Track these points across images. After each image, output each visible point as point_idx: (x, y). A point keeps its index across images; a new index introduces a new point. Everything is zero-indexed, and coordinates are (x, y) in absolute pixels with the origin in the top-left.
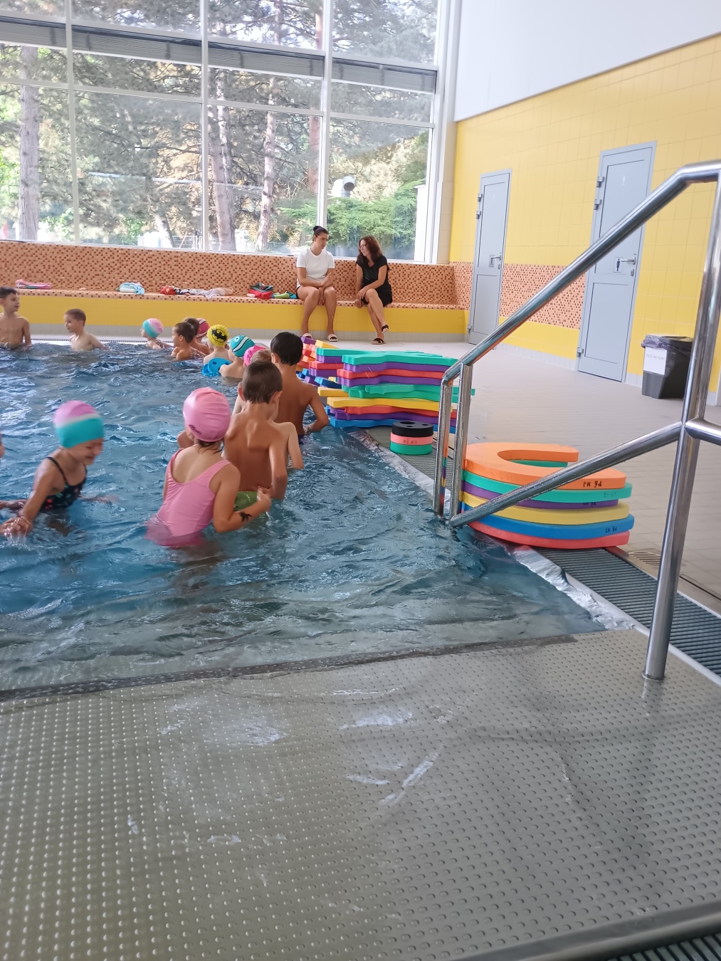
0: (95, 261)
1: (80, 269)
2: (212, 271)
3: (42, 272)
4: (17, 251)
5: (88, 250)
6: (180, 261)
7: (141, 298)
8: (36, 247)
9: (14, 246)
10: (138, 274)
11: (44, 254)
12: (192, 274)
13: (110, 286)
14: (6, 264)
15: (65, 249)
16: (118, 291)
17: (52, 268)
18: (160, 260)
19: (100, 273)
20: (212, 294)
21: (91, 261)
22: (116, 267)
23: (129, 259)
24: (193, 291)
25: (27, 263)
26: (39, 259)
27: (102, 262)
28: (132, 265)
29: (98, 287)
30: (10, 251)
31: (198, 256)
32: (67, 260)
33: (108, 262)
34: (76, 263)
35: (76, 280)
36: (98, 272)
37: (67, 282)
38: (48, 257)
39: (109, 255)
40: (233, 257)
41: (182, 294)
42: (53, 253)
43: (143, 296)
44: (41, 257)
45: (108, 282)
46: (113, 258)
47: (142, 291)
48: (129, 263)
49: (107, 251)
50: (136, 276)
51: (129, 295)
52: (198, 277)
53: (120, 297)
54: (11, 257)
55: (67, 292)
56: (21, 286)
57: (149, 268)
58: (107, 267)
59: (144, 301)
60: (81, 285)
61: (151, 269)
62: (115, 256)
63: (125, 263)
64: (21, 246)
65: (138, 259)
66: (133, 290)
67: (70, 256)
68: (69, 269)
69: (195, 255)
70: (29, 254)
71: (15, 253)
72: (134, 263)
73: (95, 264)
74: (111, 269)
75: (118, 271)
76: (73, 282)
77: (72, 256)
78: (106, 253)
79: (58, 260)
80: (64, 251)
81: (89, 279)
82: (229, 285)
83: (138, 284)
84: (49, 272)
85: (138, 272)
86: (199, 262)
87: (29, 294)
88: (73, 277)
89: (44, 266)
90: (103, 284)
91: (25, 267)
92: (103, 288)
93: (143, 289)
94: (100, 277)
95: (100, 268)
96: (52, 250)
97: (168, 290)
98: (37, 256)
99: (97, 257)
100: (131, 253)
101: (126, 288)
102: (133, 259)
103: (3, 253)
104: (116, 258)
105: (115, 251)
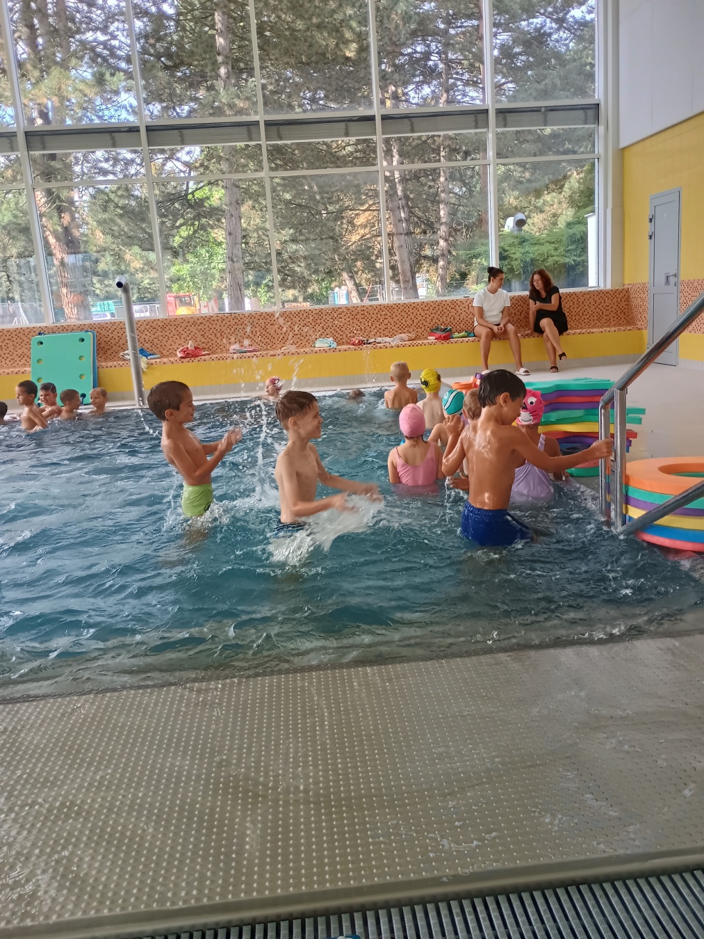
0: (294, 323)
1: (281, 332)
2: (395, 319)
3: (251, 338)
4: (230, 321)
5: (287, 314)
6: (366, 314)
7: (333, 351)
8: (245, 316)
9: (227, 317)
10: (331, 330)
11: (251, 322)
12: (378, 324)
13: (307, 344)
14: (221, 334)
15: (268, 315)
16: (314, 346)
17: (258, 334)
18: (349, 315)
19: (298, 333)
20: (395, 341)
21: (290, 323)
22: (312, 326)
23: (322, 317)
24: (379, 339)
25: (238, 331)
26: (248, 326)
27: (300, 323)
28: (325, 323)
29: (297, 345)
30: (224, 322)
31: (382, 307)
32: (271, 325)
33: (305, 322)
34: (278, 326)
35: (278, 342)
36: (296, 332)
37: (271, 344)
38: (255, 324)
39: (305, 316)
40: (413, 305)
41: (370, 343)
42: (259, 319)
43: (335, 349)
44: (249, 324)
45: (305, 340)
46: (309, 318)
47: (334, 345)
48: (322, 321)
49: (303, 312)
50: (329, 332)
51: (324, 350)
52: (383, 327)
53: (316, 353)
54: (225, 328)
55: (271, 352)
56: (234, 351)
57: (340, 323)
58: (304, 326)
59: (337, 353)
60: (283, 345)
61: (342, 324)
62: (310, 316)
63: (319, 321)
64: (233, 317)
65: (330, 317)
66: (327, 344)
67: (273, 320)
68: (272, 332)
69: (379, 307)
70: (239, 323)
71: (229, 323)
72: (326, 321)
73: (294, 325)
74: (308, 328)
75: (313, 329)
76: (276, 344)
77: (275, 321)
78: (303, 314)
79: (263, 325)
80: (267, 317)
81: (289, 338)
82: (411, 330)
83: (331, 339)
84: (256, 337)
85: (331, 328)
86: (383, 313)
87: (241, 358)
88: (276, 339)
89: (252, 331)
90: (301, 342)
91: (237, 334)
92: (301, 345)
93: (335, 343)
94: (298, 336)
95: (298, 328)
96: (257, 317)
97: (357, 341)
98: (246, 324)
99: (294, 319)
100: (324, 313)
101: (321, 344)
102: (325, 317)
103: (218, 325)
104: (311, 318)
105: (310, 312)
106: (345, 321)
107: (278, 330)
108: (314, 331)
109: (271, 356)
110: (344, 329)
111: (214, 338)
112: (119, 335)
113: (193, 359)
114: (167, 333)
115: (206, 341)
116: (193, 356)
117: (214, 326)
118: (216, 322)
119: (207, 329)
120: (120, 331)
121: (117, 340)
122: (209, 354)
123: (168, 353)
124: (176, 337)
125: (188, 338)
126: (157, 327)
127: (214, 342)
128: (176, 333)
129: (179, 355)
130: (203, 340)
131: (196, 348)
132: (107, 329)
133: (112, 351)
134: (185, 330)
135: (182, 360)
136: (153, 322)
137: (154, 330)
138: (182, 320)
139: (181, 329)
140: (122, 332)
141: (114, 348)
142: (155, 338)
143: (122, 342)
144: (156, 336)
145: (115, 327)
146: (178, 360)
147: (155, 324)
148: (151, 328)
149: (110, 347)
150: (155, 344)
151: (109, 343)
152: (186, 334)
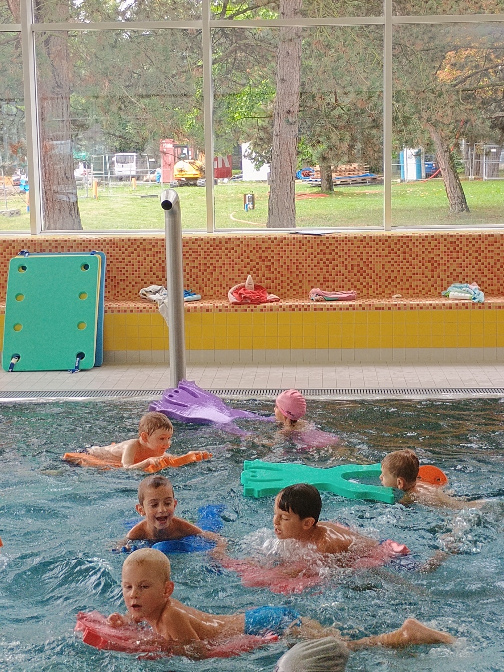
0: (414, 256)
1: (392, 268)
3: (343, 275)
4: (312, 248)
5: (405, 240)
7: (480, 307)
8: (337, 241)
9: (309, 242)
10: (473, 270)
11: (346, 250)
13: (433, 289)
14: (297, 266)
15: (374, 241)
16: (447, 297)
17: (356, 269)
19: (420, 271)
21: (407, 256)
22: (442, 262)
23: (461, 249)
25: (325, 263)
26: (340, 257)
27: (423, 255)
28: (464, 258)
29: (417, 291)
30: (303, 249)
32: (377, 256)
33: (432, 255)
34: (389, 259)
35: (386, 283)
36: (417, 270)
37: (374, 287)
38: (352, 253)
39: (433, 245)
42: (358, 247)
43: (483, 304)
44: (342, 254)
45: (429, 284)
46: (439, 249)
47: (481, 297)
49: (430, 240)
50: (470, 273)
51: (463, 304)
53: (451, 308)
54: (303, 257)
55: (376, 302)
56: (318, 297)
57: (489, 260)
58: (430, 262)
60: (394, 289)
61: (492, 262)
62: (442, 246)
63: (454, 255)
64: (318, 241)
65: (474, 249)
66: (468, 295)
67: (380, 250)
68: (378, 268)
70: (327, 251)
71: (310, 251)
72: (467, 255)
73: (414, 259)
74: (436, 264)
75: (445, 267)
76: (383, 286)
77: (383, 250)
78: (430, 243)
79: (365, 256)
80: (372, 244)
81: (405, 279)
83: (474, 287)
84: (352, 274)
85: (473, 267)
87: (328, 309)
88: (383, 279)
89: (346, 265)
90: (423, 286)
91: (322, 269)
92: (424, 292)
93: (482, 294)
94: (420, 277)
95: (420, 265)
96: (356, 244)
98: (337, 254)
99: (416, 249)
100: (464, 242)
101: (457, 293)
102: (466, 249)
103: (294, 253)
104: (443, 249)
105: (442, 240)
106: (497, 257)
107: (387, 266)
108: (445, 270)
109: (376, 308)
110: (495, 270)
111: (285, 272)
112: (141, 259)
113: (252, 306)
114: (214, 261)
115: (272, 276)
116: (253, 302)
117: (288, 253)
118: (291, 248)
119: (276, 257)
120: (141, 253)
121: (136, 268)
122: (277, 300)
123: (212, 293)
124: (227, 267)
125: (245, 271)
126: (199, 249)
127: (284, 278)
128: (227, 261)
129: (232, 298)
130: (268, 275)
131: (257, 287)
132: (123, 250)
133: (127, 283)
134: (242, 258)
135: (236, 307)
136: (193, 243)
137: (194, 255)
138: (238, 243)
139: (236, 255)
140: (145, 256)
141: (130, 279)
142: (193, 267)
143: (143, 271)
144: (196, 264)
145: (135, 247)
146: (230, 307)
147: (195, 246)
148: (190, 252)
149: (124, 277)
150: (194, 276)
151: (124, 271)
152: (242, 264)
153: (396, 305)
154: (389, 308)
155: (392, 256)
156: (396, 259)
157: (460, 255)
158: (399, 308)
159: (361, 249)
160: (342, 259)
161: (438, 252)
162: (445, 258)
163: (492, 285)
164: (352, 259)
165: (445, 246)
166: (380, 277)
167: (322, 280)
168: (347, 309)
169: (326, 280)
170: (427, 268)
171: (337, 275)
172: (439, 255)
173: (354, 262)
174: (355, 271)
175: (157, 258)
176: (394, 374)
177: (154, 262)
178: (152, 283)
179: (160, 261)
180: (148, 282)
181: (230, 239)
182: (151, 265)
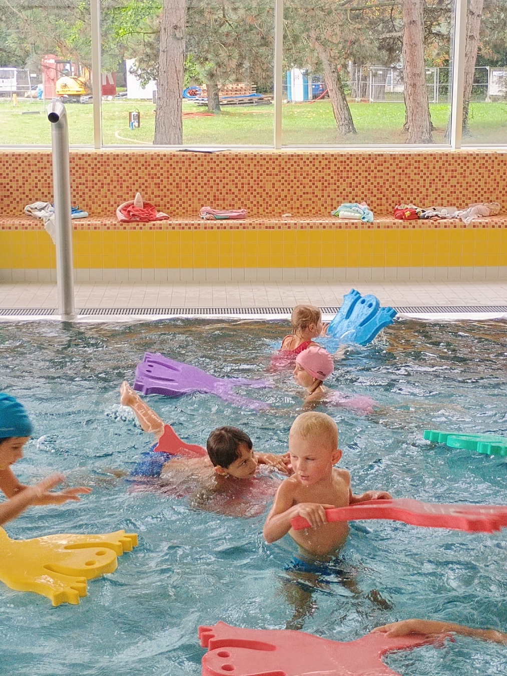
0: (304, 175)
1: (283, 187)
2: (469, 180)
3: (233, 193)
4: (202, 165)
5: (295, 159)
6: (422, 167)
7: (369, 227)
8: (227, 159)
9: (199, 159)
10: (363, 190)
11: (236, 168)
12: (440, 184)
13: (322, 209)
14: (187, 184)
15: (265, 159)
16: (336, 216)
17: (246, 188)
18: (394, 167)
19: (310, 190)
20: (470, 215)
21: (298, 175)
22: (332, 181)
23: (351, 168)
24: (443, 212)
25: (215, 181)
26: (230, 175)
27: (314, 175)
28: (354, 177)
29: (307, 211)
30: (193, 166)
31: (450, 159)
32: (267, 175)
33: (322, 174)
34: (279, 178)
35: (276, 202)
36: (307, 189)
37: (264, 206)
38: (242, 171)
39: (323, 165)
40: (501, 158)
41: (428, 218)
42: (249, 165)
43: (372, 223)
44: (232, 171)
45: (319, 203)
46: (329, 168)
47: (370, 216)
49: (320, 158)
50: (359, 193)
51: (353, 224)
52: (447, 189)
53: (340, 227)
54: (193, 175)
55: (267, 221)
56: (208, 216)
57: (378, 180)
58: (320, 181)
59: (374, 230)
60: (284, 208)
61: (381, 182)
62: (332, 165)
63: (344, 174)
64: (208, 159)
65: (364, 168)
66: (357, 215)
67: (271, 168)
68: (268, 186)
69: (444, 158)
70: (218, 169)
71: (200, 168)
72: (357, 174)
73: (304, 178)
74: (326, 184)
75: (335, 187)
76: (273, 205)
77: (274, 169)
78: (320, 162)
79: (255, 175)
80: (262, 162)
81: (295, 198)
82: (493, 198)
83: (364, 206)
84: (242, 193)
85: (363, 187)
86: (451, 168)
87: (218, 228)
88: (273, 198)
89: (237, 184)
90: (313, 205)
91: (212, 187)
92: (314, 211)
93: (371, 213)
94: (310, 196)
95: (311, 184)
97: (408, 214)
98: (227, 171)
99: (306, 168)
100: (354, 160)
101: (347, 212)
102: (356, 168)
103: (183, 170)
104: (333, 168)
105: (332, 159)
106: (387, 177)
107: (277, 185)
108: (335, 190)
109: (267, 227)
110: (384, 190)
111: (174, 190)
112: (26, 174)
113: (141, 224)
114: (101, 178)
115: (161, 193)
116: (142, 220)
117: (177, 170)
118: (180, 165)
119: (165, 175)
120: (26, 168)
121: (20, 183)
122: (167, 218)
123: (99, 210)
124: (115, 184)
125: (134, 188)
126: (86, 165)
127: (173, 196)
128: (115, 178)
129: (121, 216)
130: (157, 193)
131: (146, 205)
132: (7, 165)
133: (11, 199)
134: (130, 175)
135: (125, 225)
136: (80, 159)
137: (80, 171)
138: (127, 159)
139: (124, 172)
140: (30, 171)
141: (14, 196)
142: (80, 184)
143: (27, 187)
144: (83, 180)
145: (20, 162)
146: (118, 225)
147: (82, 162)
148: (77, 168)
149: (8, 193)
150: (81, 193)
151: (8, 187)
152: (131, 181)
153: (286, 224)
154: (280, 227)
155: (283, 174)
156: (286, 178)
157: (350, 174)
158: (289, 228)
159: (252, 167)
160: (232, 178)
161: (328, 171)
162: (335, 178)
163: (381, 205)
164: (243, 178)
165: (335, 165)
166: (270, 196)
167: (212, 199)
168: (238, 228)
169: (216, 198)
170: (317, 187)
171: (227, 193)
172: (329, 174)
173: (245, 181)
174: (246, 189)
175: (42, 174)
176: (284, 293)
177: (39, 178)
178: (37, 200)
179: (45, 177)
180: (33, 199)
181: (118, 155)
182: (36, 181)
